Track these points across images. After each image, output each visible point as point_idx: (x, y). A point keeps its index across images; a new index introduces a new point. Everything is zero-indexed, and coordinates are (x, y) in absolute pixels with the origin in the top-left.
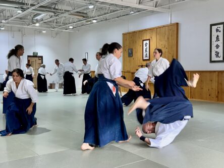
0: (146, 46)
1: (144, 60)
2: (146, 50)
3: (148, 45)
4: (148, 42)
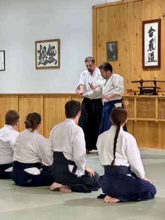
1: (146, 68)
4: (155, 26)
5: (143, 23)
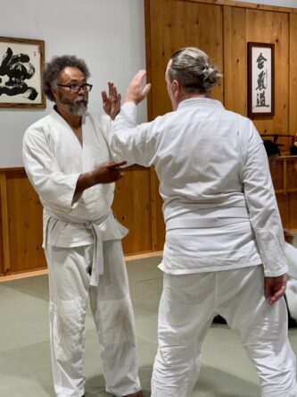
0: (261, 66)
2: (260, 82)
3: (267, 65)
5: (250, 45)
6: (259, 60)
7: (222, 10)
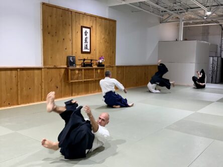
0: (86, 35)
1: (83, 52)
5: (82, 27)
6: (85, 33)
7: (71, 13)
